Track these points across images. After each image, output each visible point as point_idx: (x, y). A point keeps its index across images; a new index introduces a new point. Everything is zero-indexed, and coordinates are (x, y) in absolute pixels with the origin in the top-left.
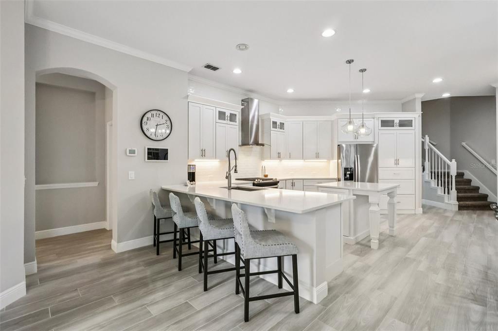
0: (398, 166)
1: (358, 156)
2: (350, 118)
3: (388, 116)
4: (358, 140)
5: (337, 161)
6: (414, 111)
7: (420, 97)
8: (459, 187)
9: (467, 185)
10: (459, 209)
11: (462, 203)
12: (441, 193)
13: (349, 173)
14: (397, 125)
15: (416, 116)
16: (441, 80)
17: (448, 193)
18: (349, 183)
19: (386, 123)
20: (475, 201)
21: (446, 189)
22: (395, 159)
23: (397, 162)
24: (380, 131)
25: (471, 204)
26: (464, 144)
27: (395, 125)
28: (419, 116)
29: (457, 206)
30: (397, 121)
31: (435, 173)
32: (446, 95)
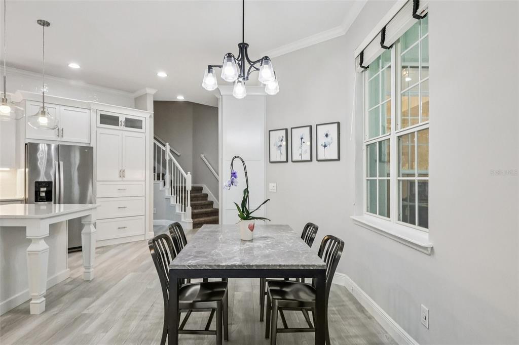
0: (124, 179)
1: (61, 163)
2: (44, 102)
3: (111, 111)
4: (62, 139)
5: (23, 170)
6: (145, 109)
7: (151, 94)
8: (195, 202)
9: (204, 200)
10: (193, 228)
11: (196, 220)
12: (179, 210)
13: (45, 189)
14: (123, 124)
15: (146, 116)
16: (166, 75)
17: (185, 211)
18: (43, 206)
19: (107, 120)
20: (208, 216)
21: (183, 205)
22: (120, 169)
23: (122, 174)
24: (98, 130)
25: (204, 221)
26: (202, 156)
27: (120, 124)
28: (150, 117)
29: (192, 224)
30: (122, 119)
31: (174, 188)
32: (180, 98)
